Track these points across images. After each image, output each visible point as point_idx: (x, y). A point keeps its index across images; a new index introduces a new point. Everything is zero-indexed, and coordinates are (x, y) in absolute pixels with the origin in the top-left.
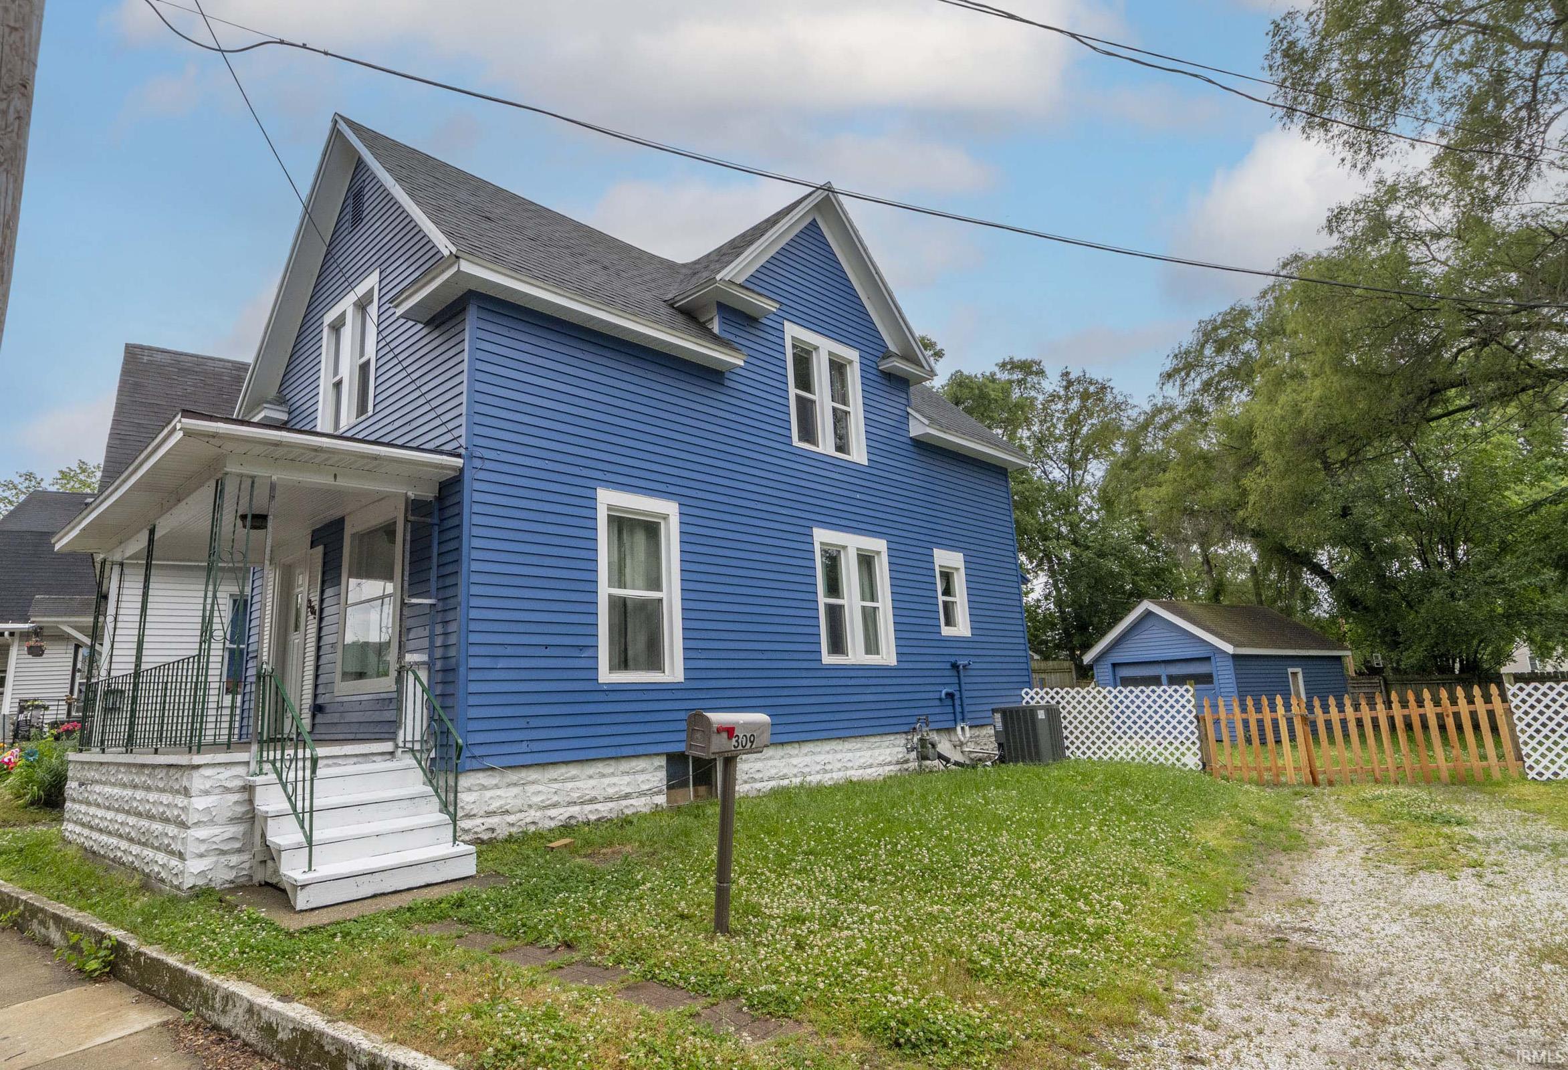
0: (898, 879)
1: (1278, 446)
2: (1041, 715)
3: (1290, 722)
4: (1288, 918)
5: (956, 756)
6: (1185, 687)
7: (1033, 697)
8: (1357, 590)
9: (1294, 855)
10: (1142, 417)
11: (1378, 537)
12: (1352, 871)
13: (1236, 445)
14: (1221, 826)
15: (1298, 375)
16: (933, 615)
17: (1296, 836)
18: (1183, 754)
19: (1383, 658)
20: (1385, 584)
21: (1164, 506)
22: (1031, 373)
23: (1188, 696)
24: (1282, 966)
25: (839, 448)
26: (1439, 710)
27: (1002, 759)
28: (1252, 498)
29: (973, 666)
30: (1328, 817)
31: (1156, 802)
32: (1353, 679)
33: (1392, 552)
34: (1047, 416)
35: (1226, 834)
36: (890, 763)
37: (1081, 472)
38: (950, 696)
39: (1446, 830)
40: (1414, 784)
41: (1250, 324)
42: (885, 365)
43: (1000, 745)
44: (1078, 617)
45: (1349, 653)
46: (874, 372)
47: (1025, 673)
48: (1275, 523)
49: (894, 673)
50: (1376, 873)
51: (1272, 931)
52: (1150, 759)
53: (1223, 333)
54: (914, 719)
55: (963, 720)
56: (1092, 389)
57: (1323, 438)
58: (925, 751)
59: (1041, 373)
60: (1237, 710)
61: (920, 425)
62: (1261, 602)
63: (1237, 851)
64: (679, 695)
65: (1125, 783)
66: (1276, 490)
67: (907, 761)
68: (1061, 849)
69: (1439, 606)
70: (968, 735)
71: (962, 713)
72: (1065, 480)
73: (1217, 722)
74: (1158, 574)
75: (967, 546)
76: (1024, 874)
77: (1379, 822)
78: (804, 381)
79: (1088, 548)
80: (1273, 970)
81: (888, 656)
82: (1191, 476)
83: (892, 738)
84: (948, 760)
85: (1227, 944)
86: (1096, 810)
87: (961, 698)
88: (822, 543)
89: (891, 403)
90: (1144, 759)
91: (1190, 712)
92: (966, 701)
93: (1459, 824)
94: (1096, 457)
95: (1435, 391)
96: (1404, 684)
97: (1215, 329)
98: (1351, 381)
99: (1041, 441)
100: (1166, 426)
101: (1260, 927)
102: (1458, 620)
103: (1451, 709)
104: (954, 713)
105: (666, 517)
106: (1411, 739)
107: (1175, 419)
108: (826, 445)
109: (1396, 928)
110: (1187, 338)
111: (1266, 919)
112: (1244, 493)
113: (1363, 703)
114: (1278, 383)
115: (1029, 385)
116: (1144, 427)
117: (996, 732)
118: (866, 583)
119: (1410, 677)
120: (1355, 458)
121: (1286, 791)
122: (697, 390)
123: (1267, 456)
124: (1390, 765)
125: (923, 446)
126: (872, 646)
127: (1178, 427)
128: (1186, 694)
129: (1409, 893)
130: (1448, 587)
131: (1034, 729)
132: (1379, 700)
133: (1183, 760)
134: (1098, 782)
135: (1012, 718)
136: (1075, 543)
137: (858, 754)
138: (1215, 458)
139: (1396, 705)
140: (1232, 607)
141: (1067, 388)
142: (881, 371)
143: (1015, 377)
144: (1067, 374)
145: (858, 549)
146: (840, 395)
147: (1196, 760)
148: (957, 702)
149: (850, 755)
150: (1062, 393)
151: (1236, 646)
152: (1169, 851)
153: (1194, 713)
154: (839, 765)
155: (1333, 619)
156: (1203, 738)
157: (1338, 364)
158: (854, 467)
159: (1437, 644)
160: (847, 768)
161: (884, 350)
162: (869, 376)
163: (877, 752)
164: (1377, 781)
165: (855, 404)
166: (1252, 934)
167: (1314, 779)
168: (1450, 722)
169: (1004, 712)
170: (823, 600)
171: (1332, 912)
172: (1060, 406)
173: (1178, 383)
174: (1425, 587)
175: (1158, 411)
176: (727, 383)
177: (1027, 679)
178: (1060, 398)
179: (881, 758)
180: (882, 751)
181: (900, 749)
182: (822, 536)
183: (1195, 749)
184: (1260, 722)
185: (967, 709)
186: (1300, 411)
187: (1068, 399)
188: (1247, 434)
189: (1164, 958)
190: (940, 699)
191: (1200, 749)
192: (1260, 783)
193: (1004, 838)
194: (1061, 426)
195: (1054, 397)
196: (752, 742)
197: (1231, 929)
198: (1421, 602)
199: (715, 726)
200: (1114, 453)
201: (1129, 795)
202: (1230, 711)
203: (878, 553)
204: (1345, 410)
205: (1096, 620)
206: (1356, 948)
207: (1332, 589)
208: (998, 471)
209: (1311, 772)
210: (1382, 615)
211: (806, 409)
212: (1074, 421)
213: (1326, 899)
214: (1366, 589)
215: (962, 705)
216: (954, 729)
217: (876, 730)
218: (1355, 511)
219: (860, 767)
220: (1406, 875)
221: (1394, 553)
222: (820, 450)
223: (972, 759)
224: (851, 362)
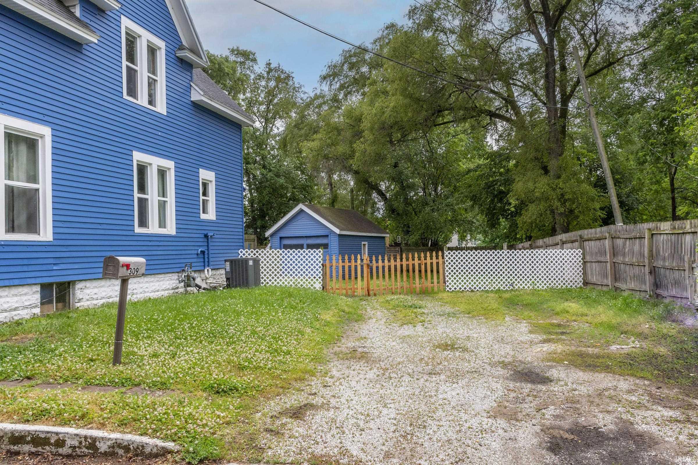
0: (197, 338)
1: (372, 129)
2: (251, 263)
3: (362, 266)
4: (357, 344)
5: (204, 285)
6: (319, 250)
7: (245, 253)
8: (395, 204)
9: (360, 323)
10: (309, 99)
11: (408, 178)
12: (381, 327)
13: (352, 124)
14: (331, 313)
15: (385, 93)
16: (197, 207)
17: (361, 316)
18: (314, 283)
19: (402, 238)
20: (407, 202)
21: (315, 153)
22: (249, 59)
23: (320, 254)
24: (355, 358)
25: (151, 102)
26: (420, 262)
27: (228, 286)
28: (357, 154)
29: (216, 236)
30: (373, 308)
31: (304, 304)
32: (388, 248)
33: (412, 187)
34: (255, 89)
35: (334, 316)
36: (168, 289)
37: (271, 125)
38: (203, 252)
39: (415, 310)
40: (407, 294)
41: (367, 57)
42: (180, 54)
43: (228, 279)
44: (261, 210)
45: (388, 235)
46: (173, 56)
47: (241, 241)
48: (366, 169)
49: (173, 239)
50: (389, 327)
51: (352, 348)
52: (299, 285)
53: (354, 60)
54: (184, 265)
55: (208, 266)
56: (282, 76)
57: (392, 127)
58: (188, 282)
59: (254, 60)
60: (340, 261)
61: (197, 94)
62: (353, 208)
63: (338, 323)
64: (49, 249)
65: (290, 295)
66: (368, 151)
67: (177, 288)
68: (268, 323)
69: (427, 215)
70: (210, 274)
71: (208, 262)
72: (262, 130)
73: (331, 267)
74: (305, 189)
75: (217, 168)
76: (254, 332)
77: (392, 309)
78: (131, 57)
79: (270, 171)
80: (352, 360)
81: (171, 229)
82: (329, 138)
83: (170, 275)
84: (200, 287)
85: (335, 354)
86: (279, 307)
87: (208, 254)
88: (137, 161)
89: (181, 77)
90: (296, 285)
91: (320, 262)
92: (211, 256)
93: (420, 308)
94: (280, 117)
95: (439, 111)
96: (408, 251)
97: (350, 56)
98: (407, 101)
99: (251, 103)
100: (320, 106)
101: (347, 348)
102: (433, 222)
103: (424, 262)
104: (204, 262)
105: (42, 137)
106: (408, 276)
107: (324, 103)
108: (143, 100)
109: (394, 343)
110: (337, 58)
111: (349, 345)
112: (353, 152)
113: (392, 258)
114: (376, 95)
115: (246, 66)
116: (308, 106)
117: (226, 273)
118: (161, 186)
119: (411, 248)
120: (403, 139)
121: (357, 299)
122: (65, 54)
123: (366, 133)
124: (398, 286)
125: (198, 107)
126: (162, 224)
127: (326, 108)
128: (319, 253)
129: (400, 332)
130: (431, 206)
131: (247, 270)
132: (398, 257)
133: (315, 285)
134: (278, 296)
135: (235, 265)
136: (264, 167)
137: (152, 284)
138: (342, 130)
139: (404, 260)
140: (340, 210)
141: (268, 73)
142: (177, 57)
143: (239, 60)
144: (269, 64)
145: (158, 166)
146: (152, 68)
147: (320, 285)
148: (206, 256)
149: (147, 285)
150: (266, 75)
151: (341, 230)
152: (311, 323)
153: (322, 263)
154: (141, 290)
155: (383, 219)
156: (324, 275)
157: (404, 92)
158: (157, 116)
159: (424, 233)
160: (145, 292)
161: (180, 44)
162: (170, 59)
163: (162, 283)
164: (393, 293)
165: (161, 76)
166: (344, 350)
167: (368, 293)
168: (423, 267)
169: (232, 262)
170: (137, 195)
171: (373, 340)
172: (263, 83)
173: (328, 83)
174: (423, 205)
175: (317, 97)
176: (84, 52)
177: (241, 244)
178: (264, 78)
179: (164, 286)
180: (164, 282)
181: (174, 281)
182: (138, 156)
183: (320, 280)
184: (350, 267)
185: (211, 259)
186: (384, 112)
187: (269, 80)
188: (359, 120)
189: (312, 359)
190: (197, 254)
191: (322, 280)
192: (347, 295)
193: (243, 319)
194: (262, 95)
195: (260, 77)
196: (137, 272)
197: (336, 349)
198: (420, 212)
199: (121, 263)
200: (290, 117)
201: (292, 300)
202: (337, 262)
203: (169, 169)
204: (402, 115)
205: (270, 212)
206: (380, 351)
207: (385, 203)
208: (237, 126)
209: (368, 290)
210: (405, 218)
211: (132, 74)
212: (271, 94)
213: (371, 337)
214: (399, 205)
215: (208, 258)
216: (204, 271)
217: (162, 271)
218: (400, 165)
219: (153, 291)
220: (399, 327)
221: (413, 188)
222: (138, 102)
223: (211, 287)
224: (160, 48)
